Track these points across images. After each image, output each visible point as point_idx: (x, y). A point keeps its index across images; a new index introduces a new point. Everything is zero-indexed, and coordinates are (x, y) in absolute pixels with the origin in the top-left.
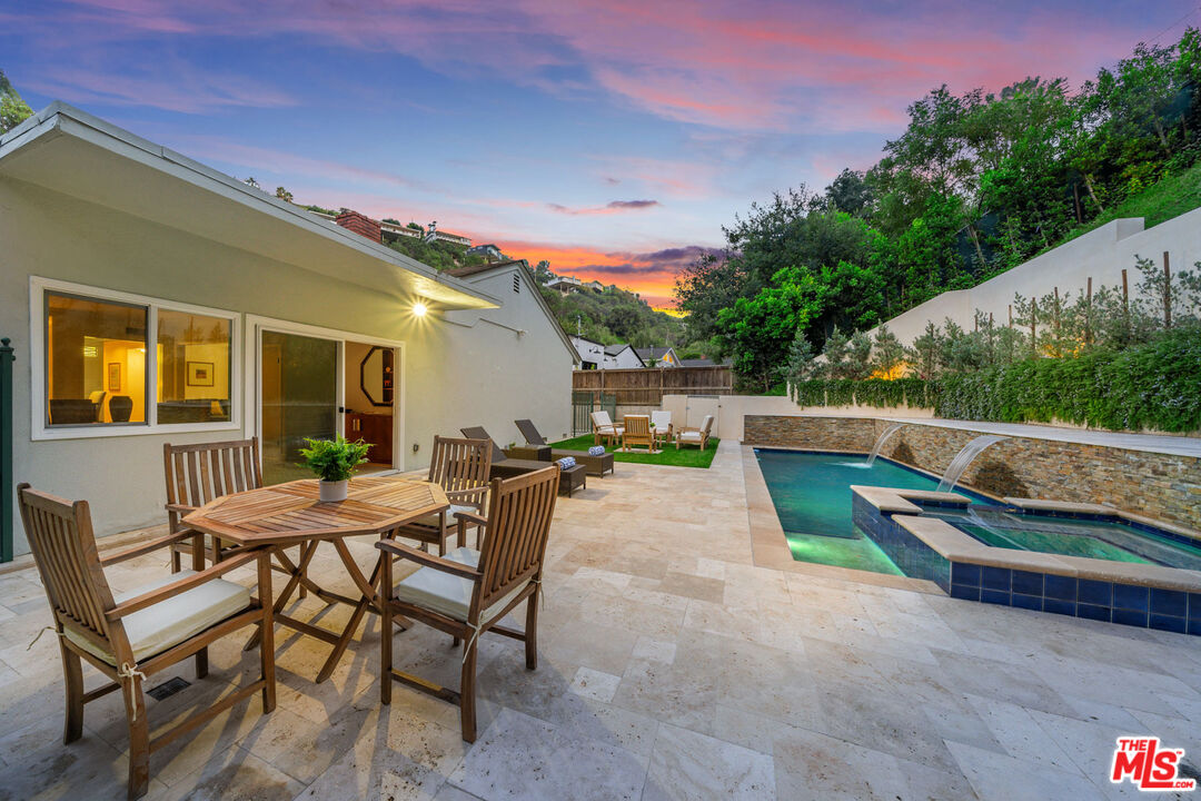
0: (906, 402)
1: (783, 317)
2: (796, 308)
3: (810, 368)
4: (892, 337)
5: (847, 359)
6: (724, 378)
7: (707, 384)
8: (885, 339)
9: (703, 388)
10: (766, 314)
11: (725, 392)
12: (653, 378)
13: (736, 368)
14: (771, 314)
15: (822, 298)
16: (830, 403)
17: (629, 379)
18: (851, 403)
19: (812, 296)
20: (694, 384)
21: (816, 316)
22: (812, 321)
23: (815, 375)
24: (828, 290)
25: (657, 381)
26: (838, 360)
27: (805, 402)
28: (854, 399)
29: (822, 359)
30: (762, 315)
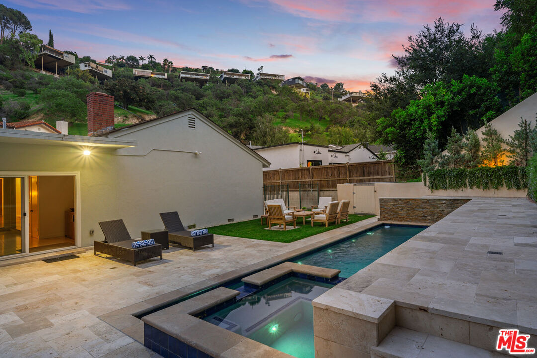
0: (505, 185)
1: (422, 121)
2: (430, 114)
3: (439, 160)
4: (495, 132)
5: (463, 152)
6: (389, 168)
7: (378, 174)
8: (491, 133)
9: (375, 177)
10: (411, 120)
11: (390, 180)
12: (342, 171)
13: (396, 161)
14: (414, 120)
15: (448, 105)
16: (452, 187)
17: (327, 172)
18: (466, 187)
19: (442, 104)
20: (369, 174)
21: (443, 119)
22: (441, 123)
23: (442, 165)
24: (453, 98)
25: (345, 173)
26: (458, 152)
27: (434, 187)
28: (468, 184)
29: (446, 153)
30: (408, 121)
